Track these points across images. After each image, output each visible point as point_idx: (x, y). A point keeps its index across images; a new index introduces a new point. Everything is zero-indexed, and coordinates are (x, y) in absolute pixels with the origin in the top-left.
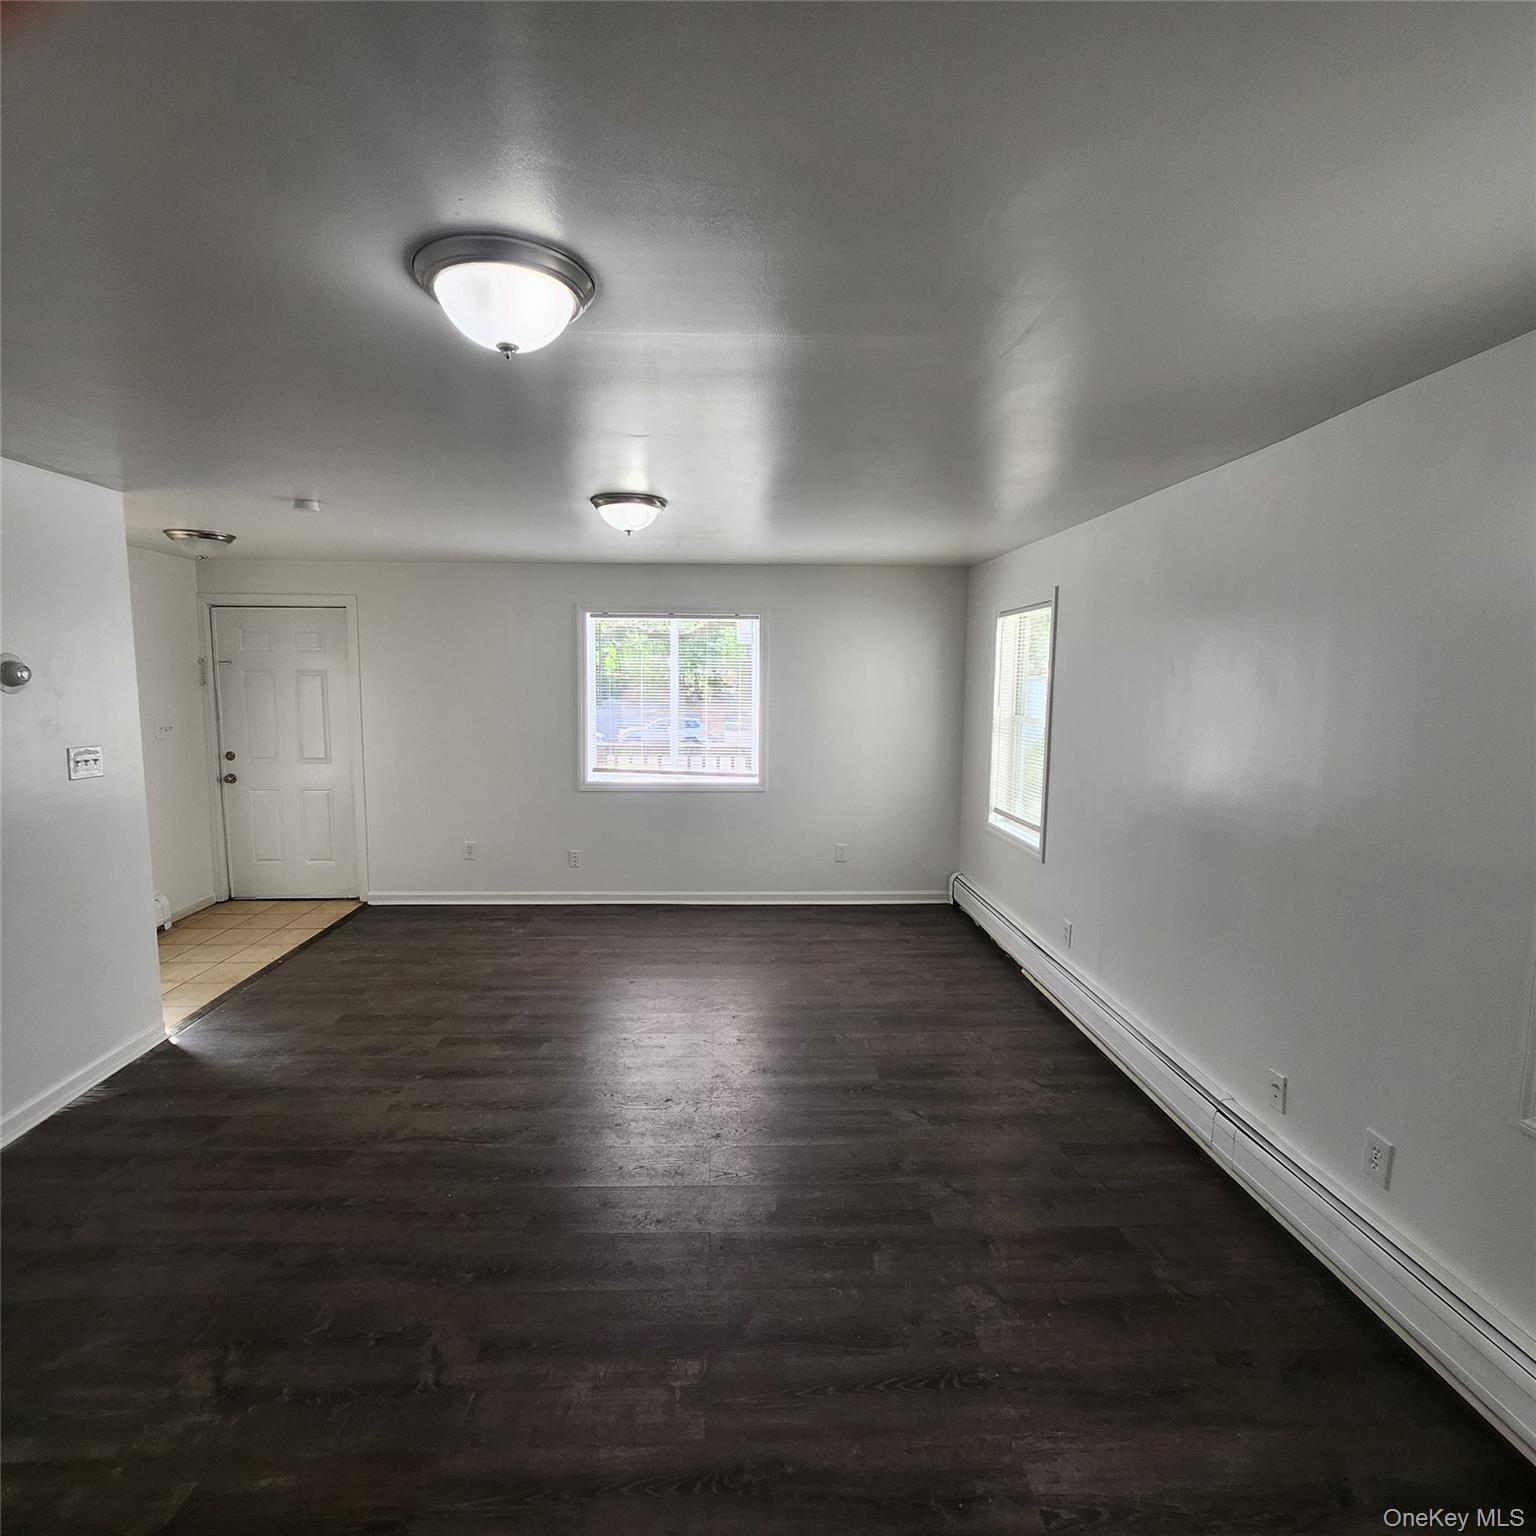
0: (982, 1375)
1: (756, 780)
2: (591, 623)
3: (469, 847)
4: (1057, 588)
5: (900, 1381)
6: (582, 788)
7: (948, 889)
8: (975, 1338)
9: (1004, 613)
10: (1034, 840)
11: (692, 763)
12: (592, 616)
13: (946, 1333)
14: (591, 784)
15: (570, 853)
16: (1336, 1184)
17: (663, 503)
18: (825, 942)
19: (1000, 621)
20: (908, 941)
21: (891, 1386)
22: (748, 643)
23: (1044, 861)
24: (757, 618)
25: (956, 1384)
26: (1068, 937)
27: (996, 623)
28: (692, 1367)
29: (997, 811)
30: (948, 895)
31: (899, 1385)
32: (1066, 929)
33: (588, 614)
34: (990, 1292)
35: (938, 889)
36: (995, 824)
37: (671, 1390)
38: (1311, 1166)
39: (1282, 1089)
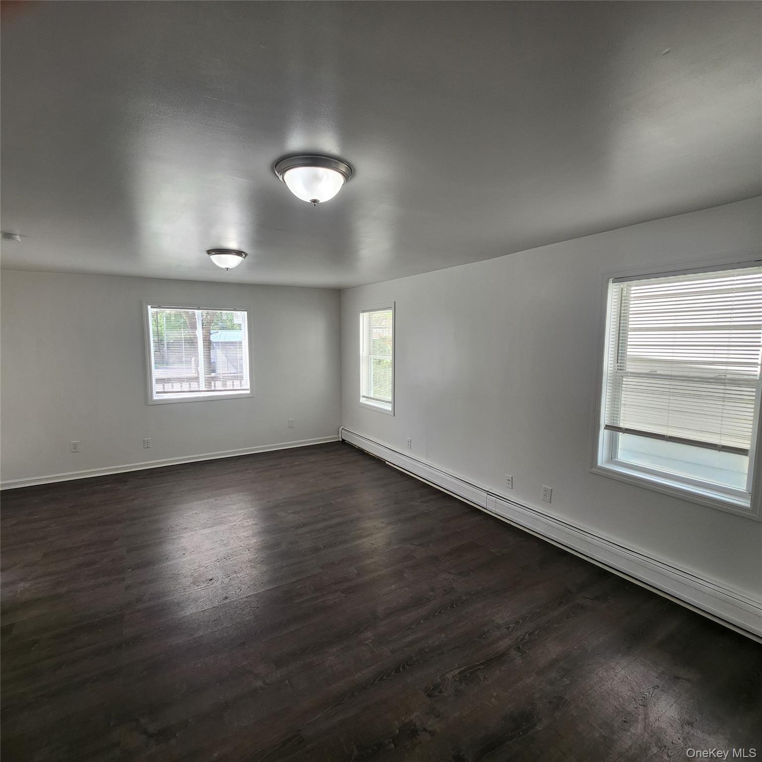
0: (464, 598)
1: (249, 392)
2: (151, 311)
3: (75, 445)
4: (395, 302)
5: (442, 610)
6: (151, 403)
7: (338, 434)
8: (454, 588)
9: (364, 311)
10: (389, 407)
11: (216, 385)
12: (151, 307)
13: (445, 591)
14: (155, 400)
15: (144, 440)
16: (534, 507)
17: (246, 255)
18: (296, 465)
19: (361, 315)
20: (333, 459)
21: (440, 612)
22: (240, 323)
23: (394, 416)
24: (246, 311)
25: (458, 604)
26: (410, 445)
27: (359, 315)
28: (369, 634)
29: (363, 397)
30: (339, 437)
31: (442, 611)
32: (409, 441)
33: (149, 307)
34: (449, 573)
35: (334, 435)
36: (363, 402)
37: (367, 645)
38: (525, 504)
39: (511, 481)
